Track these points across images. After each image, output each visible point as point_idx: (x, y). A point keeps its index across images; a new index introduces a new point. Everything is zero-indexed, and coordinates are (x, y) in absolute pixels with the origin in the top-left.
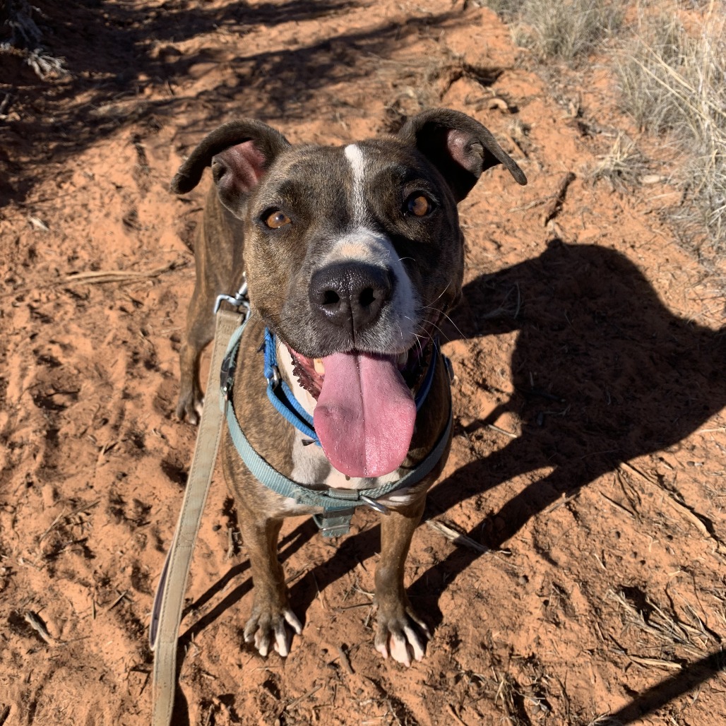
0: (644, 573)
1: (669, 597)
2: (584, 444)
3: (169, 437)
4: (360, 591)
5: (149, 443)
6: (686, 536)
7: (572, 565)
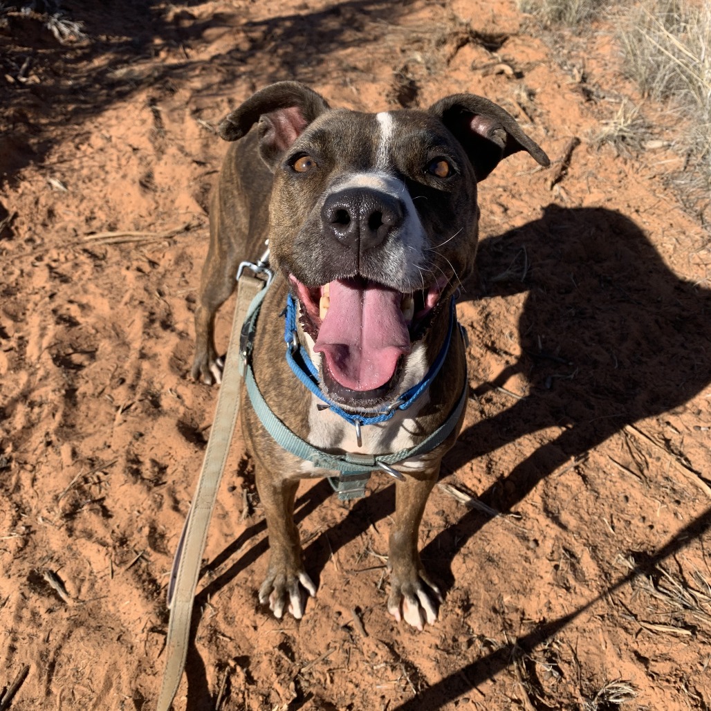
0: (653, 538)
1: (677, 562)
2: (591, 407)
3: (184, 397)
4: (372, 554)
5: (166, 403)
6: (694, 501)
7: (582, 529)
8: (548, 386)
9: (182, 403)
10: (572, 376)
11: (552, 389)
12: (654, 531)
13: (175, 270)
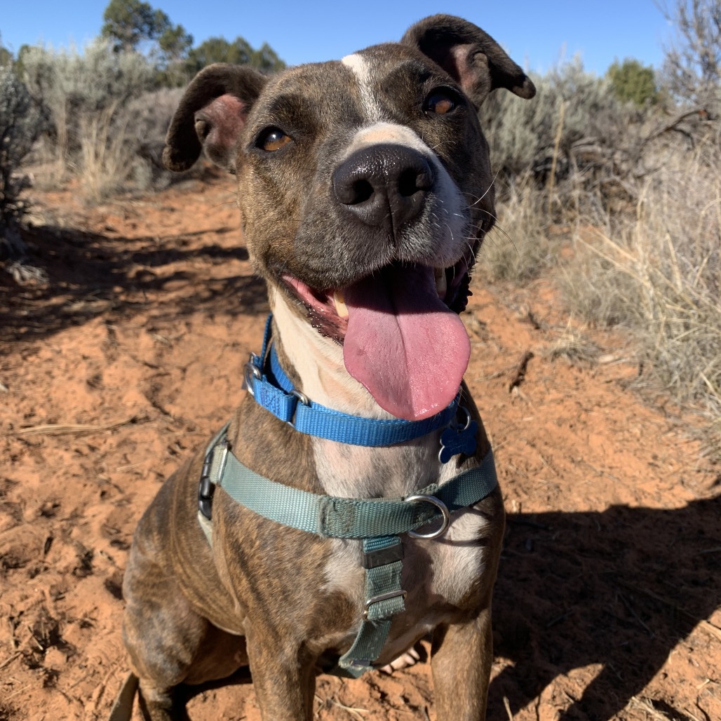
1: (702, 710)
3: (116, 559)
5: (98, 562)
6: (708, 647)
7: (585, 676)
8: (529, 547)
9: (113, 563)
10: (554, 538)
11: (532, 550)
12: (669, 679)
13: (116, 452)
